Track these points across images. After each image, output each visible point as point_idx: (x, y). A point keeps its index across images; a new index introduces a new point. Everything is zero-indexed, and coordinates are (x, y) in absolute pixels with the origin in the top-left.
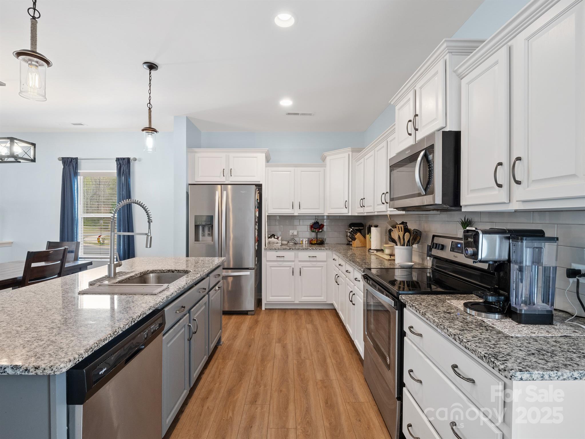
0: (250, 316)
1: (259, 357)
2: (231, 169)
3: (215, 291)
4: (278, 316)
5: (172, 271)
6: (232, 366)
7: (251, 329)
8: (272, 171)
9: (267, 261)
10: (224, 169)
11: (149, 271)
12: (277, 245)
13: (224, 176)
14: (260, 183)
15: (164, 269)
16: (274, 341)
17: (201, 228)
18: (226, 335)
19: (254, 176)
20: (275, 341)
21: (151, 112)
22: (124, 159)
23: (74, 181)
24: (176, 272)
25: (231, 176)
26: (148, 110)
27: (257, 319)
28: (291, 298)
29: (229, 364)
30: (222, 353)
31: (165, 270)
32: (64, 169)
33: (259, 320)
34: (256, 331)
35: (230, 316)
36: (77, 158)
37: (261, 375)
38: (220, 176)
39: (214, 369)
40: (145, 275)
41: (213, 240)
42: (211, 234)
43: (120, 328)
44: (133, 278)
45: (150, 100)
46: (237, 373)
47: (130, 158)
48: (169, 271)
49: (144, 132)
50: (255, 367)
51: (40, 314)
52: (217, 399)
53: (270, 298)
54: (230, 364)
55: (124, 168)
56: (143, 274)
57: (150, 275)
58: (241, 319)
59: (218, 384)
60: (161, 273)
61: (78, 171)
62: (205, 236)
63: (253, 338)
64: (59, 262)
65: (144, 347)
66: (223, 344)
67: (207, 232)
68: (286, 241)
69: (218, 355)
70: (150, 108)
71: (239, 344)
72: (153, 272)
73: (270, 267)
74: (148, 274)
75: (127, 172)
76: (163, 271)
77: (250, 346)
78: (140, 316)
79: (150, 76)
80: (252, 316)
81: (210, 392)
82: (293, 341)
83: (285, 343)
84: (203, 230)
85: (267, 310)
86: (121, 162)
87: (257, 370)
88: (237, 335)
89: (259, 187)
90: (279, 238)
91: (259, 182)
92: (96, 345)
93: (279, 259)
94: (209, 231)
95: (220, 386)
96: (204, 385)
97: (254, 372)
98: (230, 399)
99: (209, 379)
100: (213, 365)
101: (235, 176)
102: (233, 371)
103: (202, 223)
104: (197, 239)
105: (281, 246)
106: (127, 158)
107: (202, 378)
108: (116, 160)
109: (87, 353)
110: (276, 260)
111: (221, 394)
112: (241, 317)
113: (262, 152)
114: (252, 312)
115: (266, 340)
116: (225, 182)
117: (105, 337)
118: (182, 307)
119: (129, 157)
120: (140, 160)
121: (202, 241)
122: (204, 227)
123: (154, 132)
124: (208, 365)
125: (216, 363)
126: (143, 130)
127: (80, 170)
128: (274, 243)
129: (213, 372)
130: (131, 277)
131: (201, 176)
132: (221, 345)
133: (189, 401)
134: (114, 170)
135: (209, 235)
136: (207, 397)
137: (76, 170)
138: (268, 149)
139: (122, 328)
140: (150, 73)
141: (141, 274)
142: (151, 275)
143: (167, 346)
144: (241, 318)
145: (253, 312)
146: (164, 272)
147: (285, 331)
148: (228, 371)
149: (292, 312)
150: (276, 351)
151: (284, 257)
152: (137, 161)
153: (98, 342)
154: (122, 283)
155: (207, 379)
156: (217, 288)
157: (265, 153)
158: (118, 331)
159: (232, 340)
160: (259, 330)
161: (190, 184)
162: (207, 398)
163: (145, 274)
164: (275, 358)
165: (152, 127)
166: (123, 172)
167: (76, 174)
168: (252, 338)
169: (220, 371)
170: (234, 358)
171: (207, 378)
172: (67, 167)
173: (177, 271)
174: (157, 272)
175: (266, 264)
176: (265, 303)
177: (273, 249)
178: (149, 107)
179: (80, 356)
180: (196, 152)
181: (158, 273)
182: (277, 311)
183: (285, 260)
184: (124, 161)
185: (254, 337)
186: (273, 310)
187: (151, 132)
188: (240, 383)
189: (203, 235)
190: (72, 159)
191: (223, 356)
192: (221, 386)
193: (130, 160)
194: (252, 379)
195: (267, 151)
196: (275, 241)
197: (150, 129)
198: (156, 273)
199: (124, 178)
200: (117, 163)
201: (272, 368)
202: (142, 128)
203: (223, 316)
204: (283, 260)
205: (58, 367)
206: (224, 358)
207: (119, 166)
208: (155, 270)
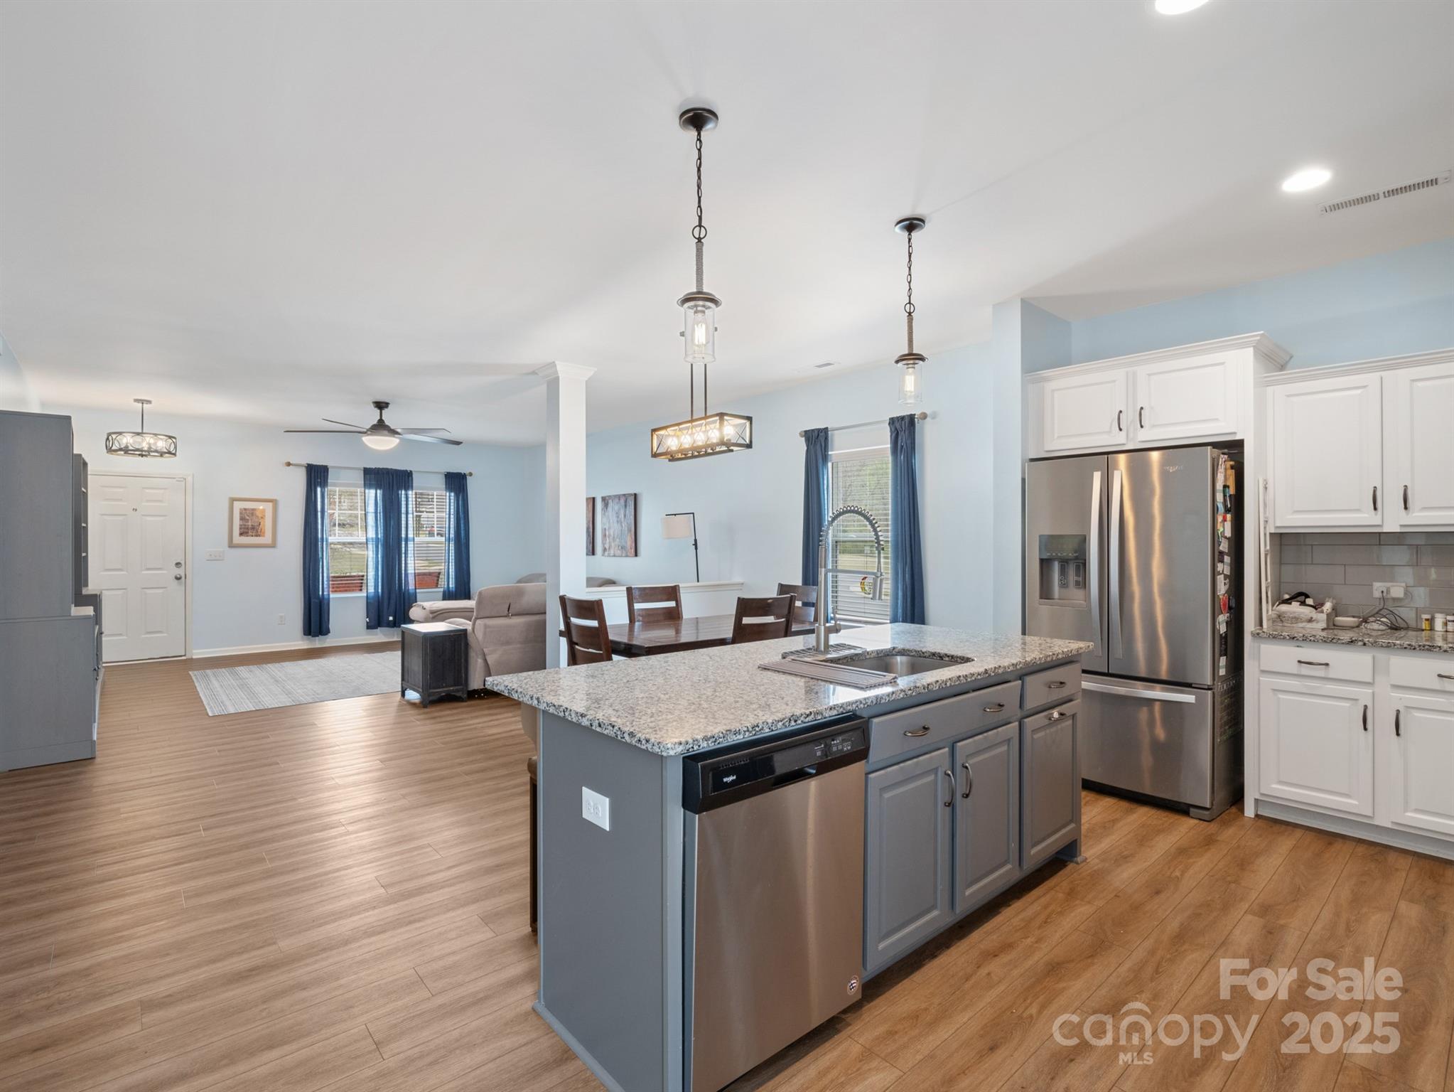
0: (1196, 821)
1: (1173, 926)
2: (1142, 408)
3: (1047, 722)
4: (1295, 847)
5: (940, 657)
6: (1085, 918)
7: (1183, 853)
8: (1288, 396)
9: (1263, 672)
10: (1121, 412)
11: (896, 650)
12: (1309, 625)
13: (1121, 430)
14: (1238, 437)
15: (924, 650)
16: (1245, 906)
17: (1056, 566)
18: (1103, 845)
19: (1217, 419)
20: (1247, 906)
21: (912, 319)
22: (903, 418)
23: (823, 472)
24: (947, 659)
25: (1142, 427)
26: (906, 318)
27: (1212, 834)
28: (1357, 803)
29: (1079, 910)
30: (1072, 882)
31: (926, 652)
32: (807, 451)
33: (1219, 838)
34: (1194, 862)
35: (1133, 806)
36: (827, 428)
37: (1158, 967)
38: (1110, 432)
39: (1036, 907)
40: (888, 657)
41: (1088, 597)
42: (1083, 584)
43: (765, 723)
44: (861, 658)
45: (910, 297)
46: (1090, 937)
47: (915, 415)
48: (934, 654)
49: (900, 364)
50: (1148, 944)
51: (696, 685)
52: (1016, 967)
53: (1274, 786)
54: (1081, 913)
55: (903, 437)
56: (882, 655)
57: (896, 659)
58: (1161, 822)
59: (1029, 941)
60: (920, 657)
61: (830, 453)
62: (1067, 587)
63: (1177, 877)
64: (783, 620)
65: (814, 771)
66: (1085, 863)
67: (1072, 576)
68: (1354, 617)
69: (1061, 880)
70: (910, 314)
71: (1126, 876)
72: (903, 652)
73: (1274, 690)
74: (893, 655)
75: (909, 445)
76: (923, 653)
77: (1158, 893)
78: (808, 715)
79: (910, 246)
80: (1202, 822)
81: (1007, 947)
82: (1318, 927)
83: (1282, 922)
84: (1063, 572)
85: (1260, 820)
86: (898, 426)
87: (1152, 952)
88: (1132, 855)
89: (1233, 449)
90: (1322, 605)
91: (1235, 433)
92: (721, 735)
93: (1306, 670)
94: (1077, 574)
95: (1036, 945)
96: (1001, 928)
97: (1139, 954)
98: (1047, 980)
99: (1016, 921)
100: (1039, 898)
101: (1154, 426)
102: (1082, 928)
103: (1057, 554)
104: (1046, 593)
105: (1323, 630)
106: (907, 415)
107: (1000, 912)
108: (889, 424)
109: (706, 742)
110: (1296, 672)
111: (1030, 963)
112: (1167, 816)
113: (1243, 346)
114: (1201, 811)
115: (1217, 896)
116: (1124, 444)
117: (738, 729)
118: (924, 728)
119: (913, 413)
120: (934, 416)
121: (1059, 599)
122: (1064, 563)
123: (917, 361)
124: (1028, 893)
125: (1048, 897)
126: (897, 362)
127: (832, 451)
128: (1296, 619)
129: (1030, 912)
130: (857, 655)
131: (1059, 437)
132: (1077, 863)
133: (956, 943)
134: (884, 443)
135: (1077, 583)
136: (996, 954)
137: (825, 452)
138: (1262, 332)
139: (770, 725)
140: (910, 240)
141: (878, 654)
142: (899, 658)
143: (881, 795)
144: (1164, 819)
145: (1207, 813)
146: (925, 657)
147: (1298, 895)
148: (1070, 925)
149: (1361, 850)
150: (1237, 932)
151: (1327, 664)
152: (928, 419)
153: (724, 732)
154: (840, 664)
155: (1012, 920)
156: (1056, 715)
157: (1254, 346)
158: (763, 727)
159: (1113, 862)
160: (1202, 865)
161: (1033, 460)
162: (996, 956)
163: (888, 655)
164: (1224, 948)
165: (914, 352)
166: (902, 447)
167: (825, 458)
168: (1173, 875)
169: (1049, 916)
170: (1100, 903)
171: (1013, 917)
172: (812, 447)
173: (948, 656)
174: (912, 654)
175: (1259, 680)
176: (1256, 797)
177: (1284, 638)
178: (908, 311)
179: (696, 742)
180: (1047, 379)
181: (912, 656)
182: (1298, 833)
183: (1331, 676)
184: (903, 422)
185: (1181, 875)
186: (1284, 826)
187: (912, 362)
188: (1089, 961)
189: (1064, 585)
190: (819, 431)
191: (1071, 889)
192: (1037, 947)
193: (914, 418)
194: (1128, 965)
195: (1258, 338)
196: (1303, 613)
197: (911, 358)
198: (908, 655)
199: (904, 457)
200: (891, 429)
201: (1200, 967)
202: (896, 358)
203: (1084, 794)
204: (1323, 675)
205: (665, 746)
206: (1072, 894)
207: (894, 435)
208: (909, 650)
